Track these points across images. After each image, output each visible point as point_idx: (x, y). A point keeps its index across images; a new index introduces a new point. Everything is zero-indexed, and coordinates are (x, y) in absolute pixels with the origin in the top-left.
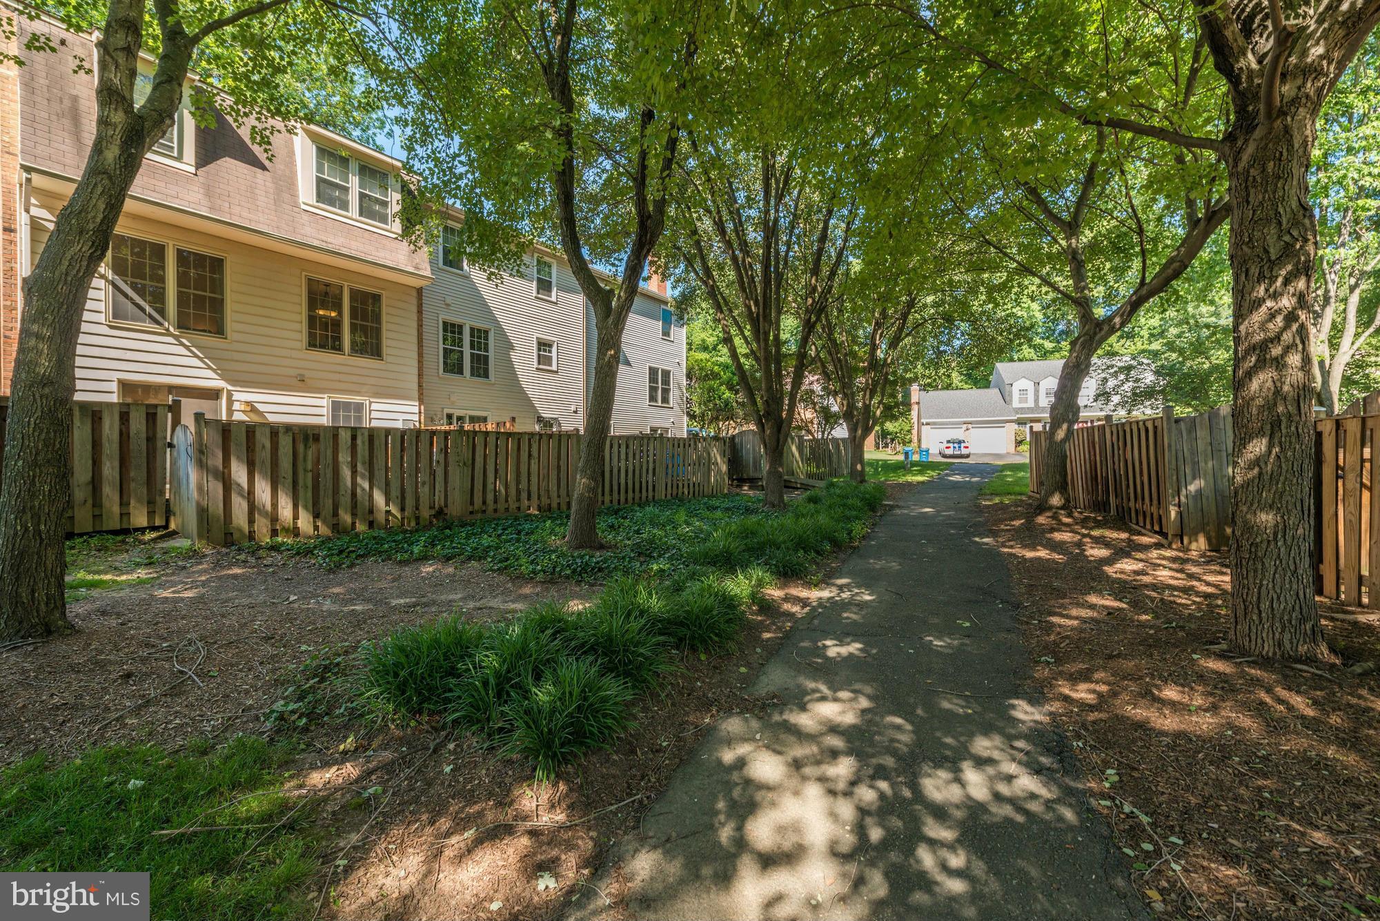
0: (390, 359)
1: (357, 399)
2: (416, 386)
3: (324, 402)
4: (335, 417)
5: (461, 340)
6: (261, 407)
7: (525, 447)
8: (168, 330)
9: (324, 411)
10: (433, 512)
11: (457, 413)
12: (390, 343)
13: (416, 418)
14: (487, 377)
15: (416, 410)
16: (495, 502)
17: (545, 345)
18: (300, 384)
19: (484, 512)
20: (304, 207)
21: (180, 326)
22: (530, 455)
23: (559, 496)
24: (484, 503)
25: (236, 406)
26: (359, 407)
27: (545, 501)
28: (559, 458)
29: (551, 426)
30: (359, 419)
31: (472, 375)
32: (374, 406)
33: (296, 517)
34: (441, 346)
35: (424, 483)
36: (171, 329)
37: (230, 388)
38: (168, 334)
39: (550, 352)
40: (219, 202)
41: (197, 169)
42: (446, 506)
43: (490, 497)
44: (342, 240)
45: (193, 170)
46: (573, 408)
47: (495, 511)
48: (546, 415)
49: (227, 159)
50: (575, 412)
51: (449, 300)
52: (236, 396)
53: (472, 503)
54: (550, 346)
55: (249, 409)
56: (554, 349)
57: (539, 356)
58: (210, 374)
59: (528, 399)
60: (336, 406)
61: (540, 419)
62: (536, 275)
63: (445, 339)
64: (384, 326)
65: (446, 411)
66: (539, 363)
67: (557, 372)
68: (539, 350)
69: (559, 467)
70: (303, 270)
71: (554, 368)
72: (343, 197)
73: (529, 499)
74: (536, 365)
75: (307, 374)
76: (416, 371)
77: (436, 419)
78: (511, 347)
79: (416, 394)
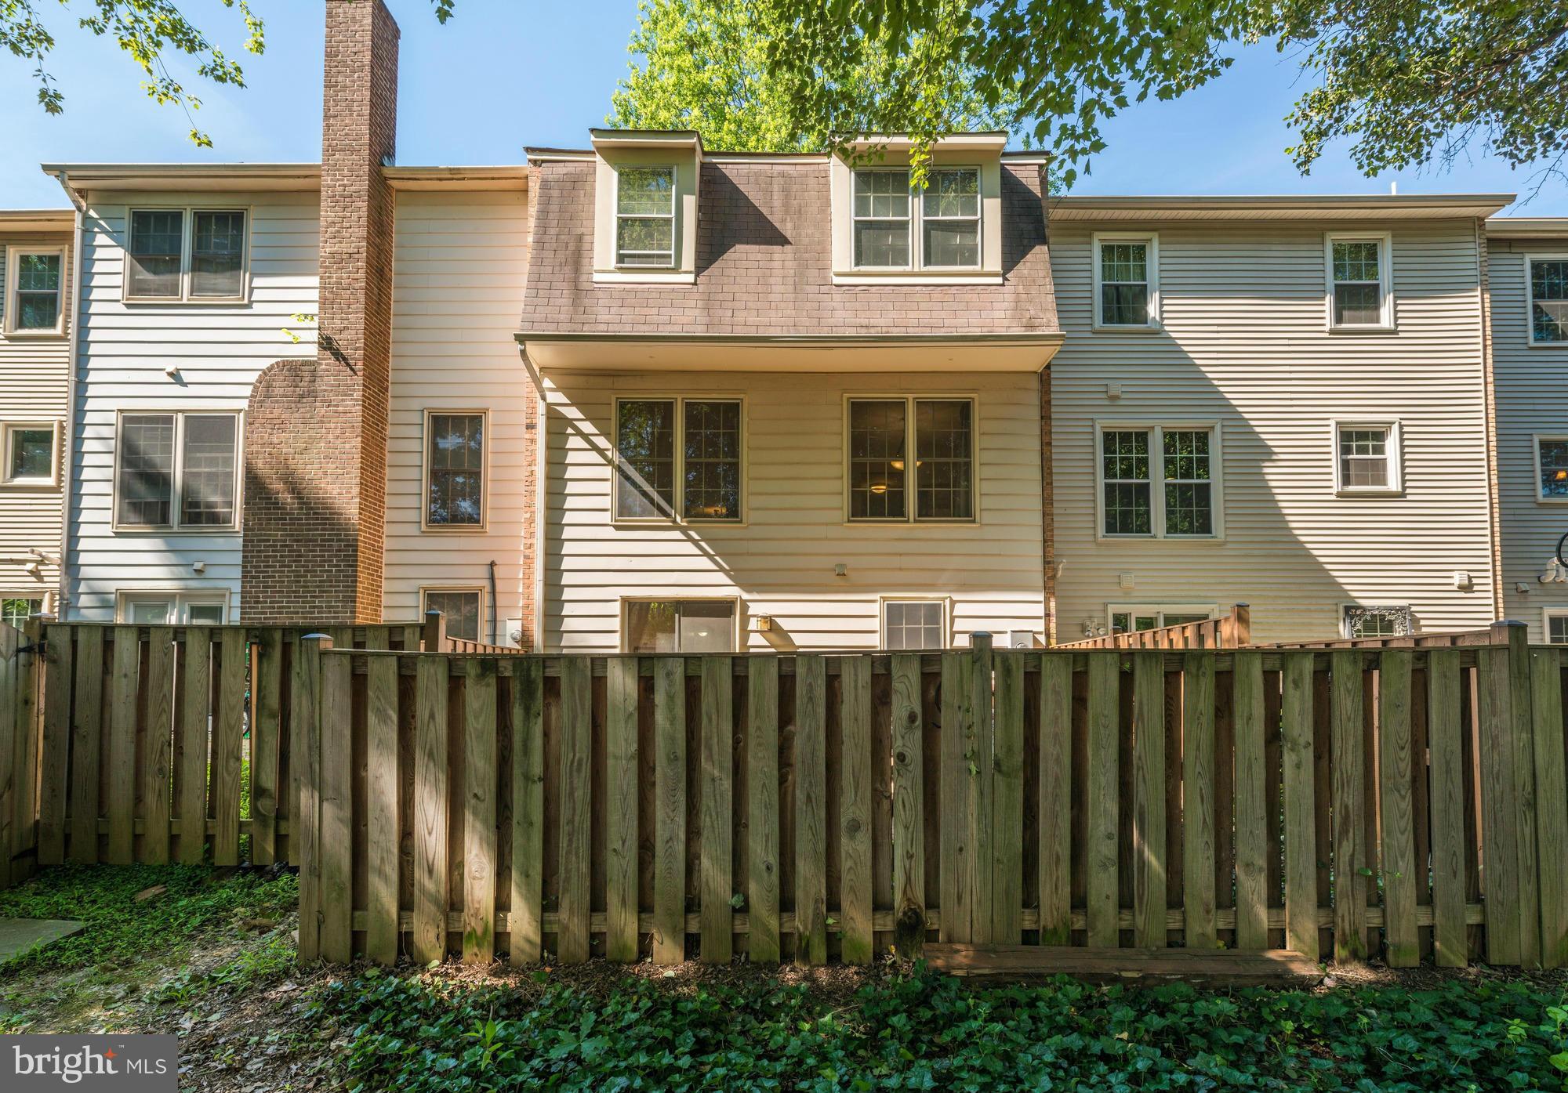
0: (987, 518)
1: (931, 597)
2: (1038, 564)
3: (875, 609)
4: (892, 634)
5: (1144, 462)
6: (785, 624)
7: (1251, 705)
8: (674, 521)
9: (875, 624)
10: (887, 923)
11: (1138, 611)
12: (987, 487)
13: (1039, 626)
14: (1205, 528)
15: (1040, 610)
16: (1126, 902)
17: (1363, 436)
18: (839, 581)
19: (1078, 939)
20: (837, 280)
21: (687, 513)
22: (1274, 737)
23: (1426, 898)
24: (1079, 902)
25: (753, 624)
26: (933, 612)
27: (1355, 916)
28: (1420, 739)
29: (1389, 626)
30: (934, 634)
31: (1172, 528)
32: (959, 609)
33: (502, 905)
34: (1101, 481)
35: (855, 827)
36: (678, 519)
37: (746, 596)
38: (675, 527)
39: (1379, 450)
40: (720, 312)
41: (697, 275)
42: (932, 904)
43: (1103, 884)
44: (893, 315)
45: (691, 278)
46: (1458, 579)
47: (1126, 938)
48: (1371, 600)
49: (739, 247)
50: (1467, 588)
51: (1115, 389)
52: (754, 609)
53: (1030, 901)
54: (1380, 436)
55: (766, 627)
56: (1391, 444)
57: (1346, 465)
58: (720, 577)
59: (1319, 568)
60: (894, 613)
61: (1352, 611)
62: (1330, 282)
63: (1109, 465)
64: (978, 457)
65: (1112, 610)
66: (1346, 481)
67: (1401, 496)
68: (1346, 450)
69: (1421, 779)
70: (846, 391)
71: (1393, 484)
72: (900, 243)
73: (1275, 902)
74: (1336, 485)
75: (850, 562)
76: (1038, 535)
77: (1092, 626)
78: (1267, 453)
79: (1038, 579)
